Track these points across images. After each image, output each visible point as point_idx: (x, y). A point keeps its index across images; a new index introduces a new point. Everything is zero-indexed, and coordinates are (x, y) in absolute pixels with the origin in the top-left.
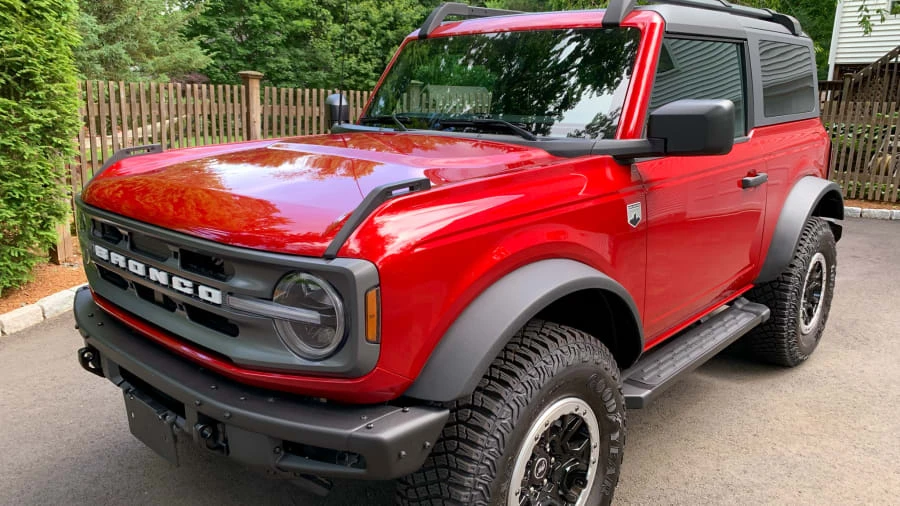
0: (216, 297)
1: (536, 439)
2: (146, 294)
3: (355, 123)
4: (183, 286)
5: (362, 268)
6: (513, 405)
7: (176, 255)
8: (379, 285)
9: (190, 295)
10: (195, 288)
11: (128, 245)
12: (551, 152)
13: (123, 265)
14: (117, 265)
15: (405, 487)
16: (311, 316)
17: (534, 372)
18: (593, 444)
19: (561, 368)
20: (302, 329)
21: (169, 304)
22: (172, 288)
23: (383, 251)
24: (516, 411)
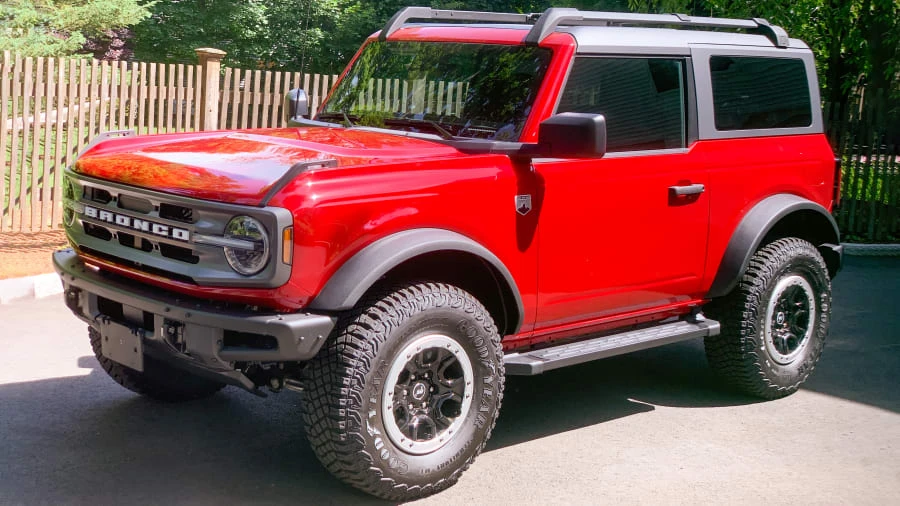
0: (186, 236)
1: (408, 357)
2: (126, 240)
3: (315, 119)
4: (161, 230)
5: (283, 215)
6: (387, 324)
7: (157, 208)
8: (293, 226)
9: (165, 237)
10: (170, 232)
11: (116, 203)
12: (460, 150)
13: (110, 219)
14: (105, 221)
15: (306, 403)
16: (249, 245)
17: (406, 305)
18: (467, 381)
19: (431, 306)
20: (239, 253)
21: (147, 247)
22: (152, 234)
23: (300, 205)
24: (388, 329)
